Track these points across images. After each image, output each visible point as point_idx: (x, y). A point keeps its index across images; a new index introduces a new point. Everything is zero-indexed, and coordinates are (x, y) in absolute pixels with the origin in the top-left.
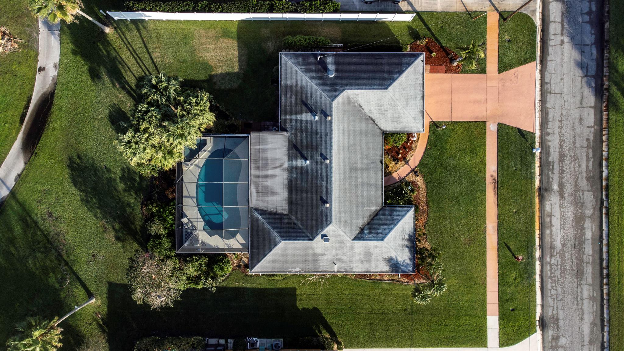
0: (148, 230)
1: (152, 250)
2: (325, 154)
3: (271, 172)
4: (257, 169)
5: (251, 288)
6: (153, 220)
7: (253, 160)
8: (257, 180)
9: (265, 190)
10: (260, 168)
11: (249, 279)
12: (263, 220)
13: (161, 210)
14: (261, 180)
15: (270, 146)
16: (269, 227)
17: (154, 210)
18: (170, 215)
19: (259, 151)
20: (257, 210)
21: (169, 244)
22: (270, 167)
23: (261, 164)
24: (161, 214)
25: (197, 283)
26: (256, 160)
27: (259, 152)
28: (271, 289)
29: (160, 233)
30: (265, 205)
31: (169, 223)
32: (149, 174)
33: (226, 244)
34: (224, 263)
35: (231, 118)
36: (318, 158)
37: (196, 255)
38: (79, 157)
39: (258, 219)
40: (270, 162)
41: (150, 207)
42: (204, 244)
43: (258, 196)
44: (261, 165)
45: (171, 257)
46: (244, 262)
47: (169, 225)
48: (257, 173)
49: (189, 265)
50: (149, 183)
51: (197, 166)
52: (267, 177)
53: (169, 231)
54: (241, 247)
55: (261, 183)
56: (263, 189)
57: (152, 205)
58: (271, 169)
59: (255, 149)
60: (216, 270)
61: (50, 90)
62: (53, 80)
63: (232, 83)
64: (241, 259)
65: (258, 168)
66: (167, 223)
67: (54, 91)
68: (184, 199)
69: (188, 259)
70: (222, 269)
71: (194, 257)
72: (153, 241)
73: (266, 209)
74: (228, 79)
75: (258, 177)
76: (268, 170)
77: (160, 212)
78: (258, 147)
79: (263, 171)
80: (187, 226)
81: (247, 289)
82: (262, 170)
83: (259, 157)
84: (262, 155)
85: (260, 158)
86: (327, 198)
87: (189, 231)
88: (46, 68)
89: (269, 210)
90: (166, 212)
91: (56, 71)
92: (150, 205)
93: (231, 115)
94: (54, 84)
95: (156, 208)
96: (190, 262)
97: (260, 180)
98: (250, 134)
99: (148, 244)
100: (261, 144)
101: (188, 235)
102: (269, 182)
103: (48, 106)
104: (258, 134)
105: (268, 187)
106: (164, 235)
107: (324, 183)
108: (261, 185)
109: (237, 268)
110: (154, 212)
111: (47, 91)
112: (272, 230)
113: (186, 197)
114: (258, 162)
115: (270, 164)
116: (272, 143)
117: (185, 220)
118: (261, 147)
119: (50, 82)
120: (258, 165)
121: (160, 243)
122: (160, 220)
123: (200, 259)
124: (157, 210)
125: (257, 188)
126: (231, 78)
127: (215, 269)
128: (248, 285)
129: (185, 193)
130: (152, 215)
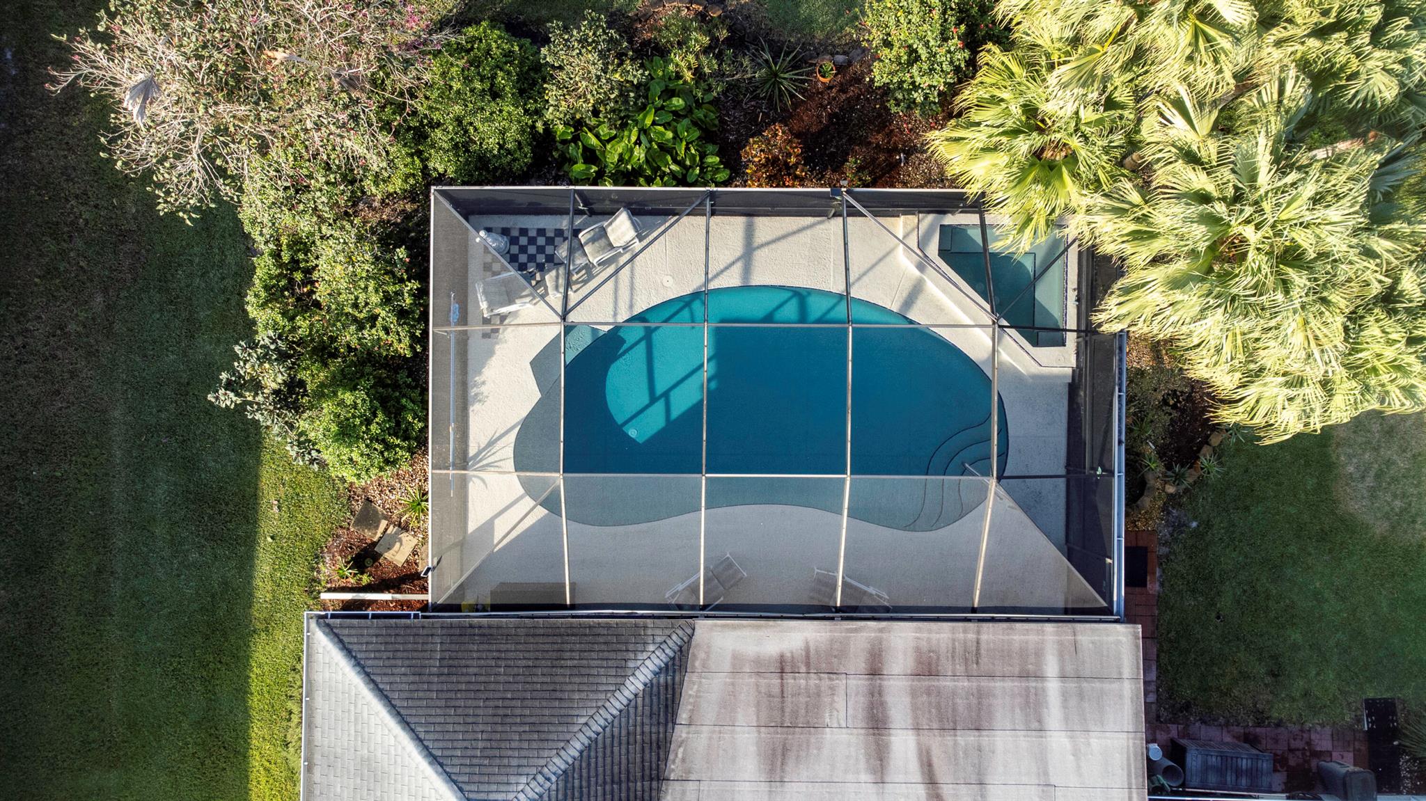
0: (566, 29)
1: (459, 50)
3: (903, 744)
4: (919, 661)
5: (249, 578)
6: (621, 56)
7: (971, 636)
8: (857, 663)
9: (795, 713)
10: (926, 682)
11: (300, 568)
12: (617, 704)
13: (678, 102)
14: (858, 683)
15: (1058, 741)
16: (575, 748)
17: (682, 62)
18: (649, 150)
19: (1030, 674)
20: (678, 665)
21: (492, 143)
22: (938, 745)
23: (955, 684)
24: (658, 102)
25: (273, 294)
26: (972, 656)
27: (1024, 675)
28: (242, 691)
29: (552, 93)
30: (709, 713)
31: (604, 143)
32: (877, 36)
33: (491, 444)
34: (384, 441)
35: (1178, 479)
37: (422, 293)
39: (622, 672)
40: (966, 739)
41: (699, 39)
42: (493, 327)
43: (759, 667)
44: (946, 683)
45: (419, 153)
46: (390, 542)
47: (594, 141)
48: (899, 662)
49: (365, 257)
50: (819, 35)
51: (916, 291)
52: (877, 723)
53: (564, 142)
54: (472, 527)
55: (840, 683)
56: (803, 699)
57: (706, 51)
58: (919, 744)
59: (1039, 654)
60: (341, 403)
63: (1370, 481)
64: (405, 528)
65: (927, 668)
66: (604, 130)
68: (740, 221)
69: (401, 253)
70: (346, 433)
71: (414, 285)
72: (508, 54)
73: (683, 716)
74: (1389, 463)
75: (875, 671)
76: (917, 729)
77: (669, 93)
78: (1051, 667)
79: (907, 700)
80: (593, 240)
81: (246, 563)
82: (914, 693)
83: (992, 676)
84: (1003, 690)
85: (985, 683)
87: (562, 252)
89: (680, 733)
90: (666, 126)
92: (706, 40)
93: (1191, 477)
95: (688, 76)
96: (384, 263)
97: (853, 682)
98: (1129, 618)
99: (493, 27)
100: (1072, 685)
101: (541, 241)
102: (843, 736)
104: (1127, 671)
105: (813, 726)
106: (538, 113)
108: (826, 682)
109: (358, 507)
110: (668, 61)
112: (559, 764)
113: (749, 233)
114: (960, 669)
115: (949, 739)
116: (1076, 753)
117: (621, 228)
118: (1053, 687)
120: (946, 666)
121: (495, 94)
122: (623, 95)
123: (402, 314)
124: (679, 76)
125: (810, 662)
126: (1395, 480)
127: (348, 397)
128: (264, 565)
129: (767, 227)
130: (650, 52)
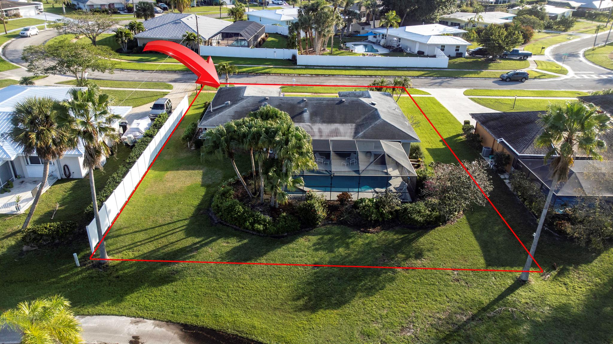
2: (298, 101)
36: (302, 105)
38: (298, 298)
61: (178, 331)
62: (160, 326)
67: (182, 325)
86: (337, 100)
88: (135, 334)
91: (146, 322)
94: (168, 325)
103: (208, 333)
107: (325, 102)
111: (179, 335)
119: (163, 330)
